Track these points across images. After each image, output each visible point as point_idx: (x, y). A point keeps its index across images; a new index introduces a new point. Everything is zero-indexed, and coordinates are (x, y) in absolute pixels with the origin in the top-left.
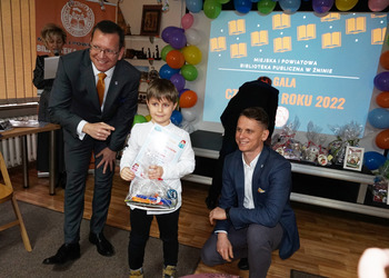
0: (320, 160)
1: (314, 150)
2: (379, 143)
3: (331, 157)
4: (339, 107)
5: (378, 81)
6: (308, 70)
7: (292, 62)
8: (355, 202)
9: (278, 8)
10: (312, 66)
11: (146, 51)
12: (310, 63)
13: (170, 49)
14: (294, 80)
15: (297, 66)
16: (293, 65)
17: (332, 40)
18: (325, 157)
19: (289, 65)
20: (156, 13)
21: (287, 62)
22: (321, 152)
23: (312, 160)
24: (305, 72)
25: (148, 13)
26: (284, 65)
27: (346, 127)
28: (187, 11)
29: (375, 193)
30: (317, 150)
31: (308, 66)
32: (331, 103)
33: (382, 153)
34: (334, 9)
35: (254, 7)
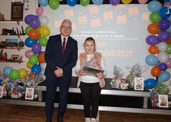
0: (121, 86)
1: (118, 82)
2: (153, 74)
3: (127, 84)
4: (130, 56)
5: (148, 40)
6: (111, 36)
7: (102, 32)
8: (143, 108)
9: (91, 3)
10: (113, 34)
11: (15, 30)
12: (112, 32)
13: (31, 28)
14: (104, 42)
15: (105, 34)
16: (103, 34)
17: (122, 19)
18: (124, 85)
19: (101, 34)
20: (20, 7)
21: (99, 32)
22: (122, 82)
23: (117, 87)
24: (110, 37)
25: (15, 7)
26: (98, 34)
27: (134, 67)
28: (39, 6)
29: (153, 101)
30: (120, 81)
31: (111, 34)
32: (126, 54)
33: (155, 78)
34: (121, 3)
35: (78, 3)
